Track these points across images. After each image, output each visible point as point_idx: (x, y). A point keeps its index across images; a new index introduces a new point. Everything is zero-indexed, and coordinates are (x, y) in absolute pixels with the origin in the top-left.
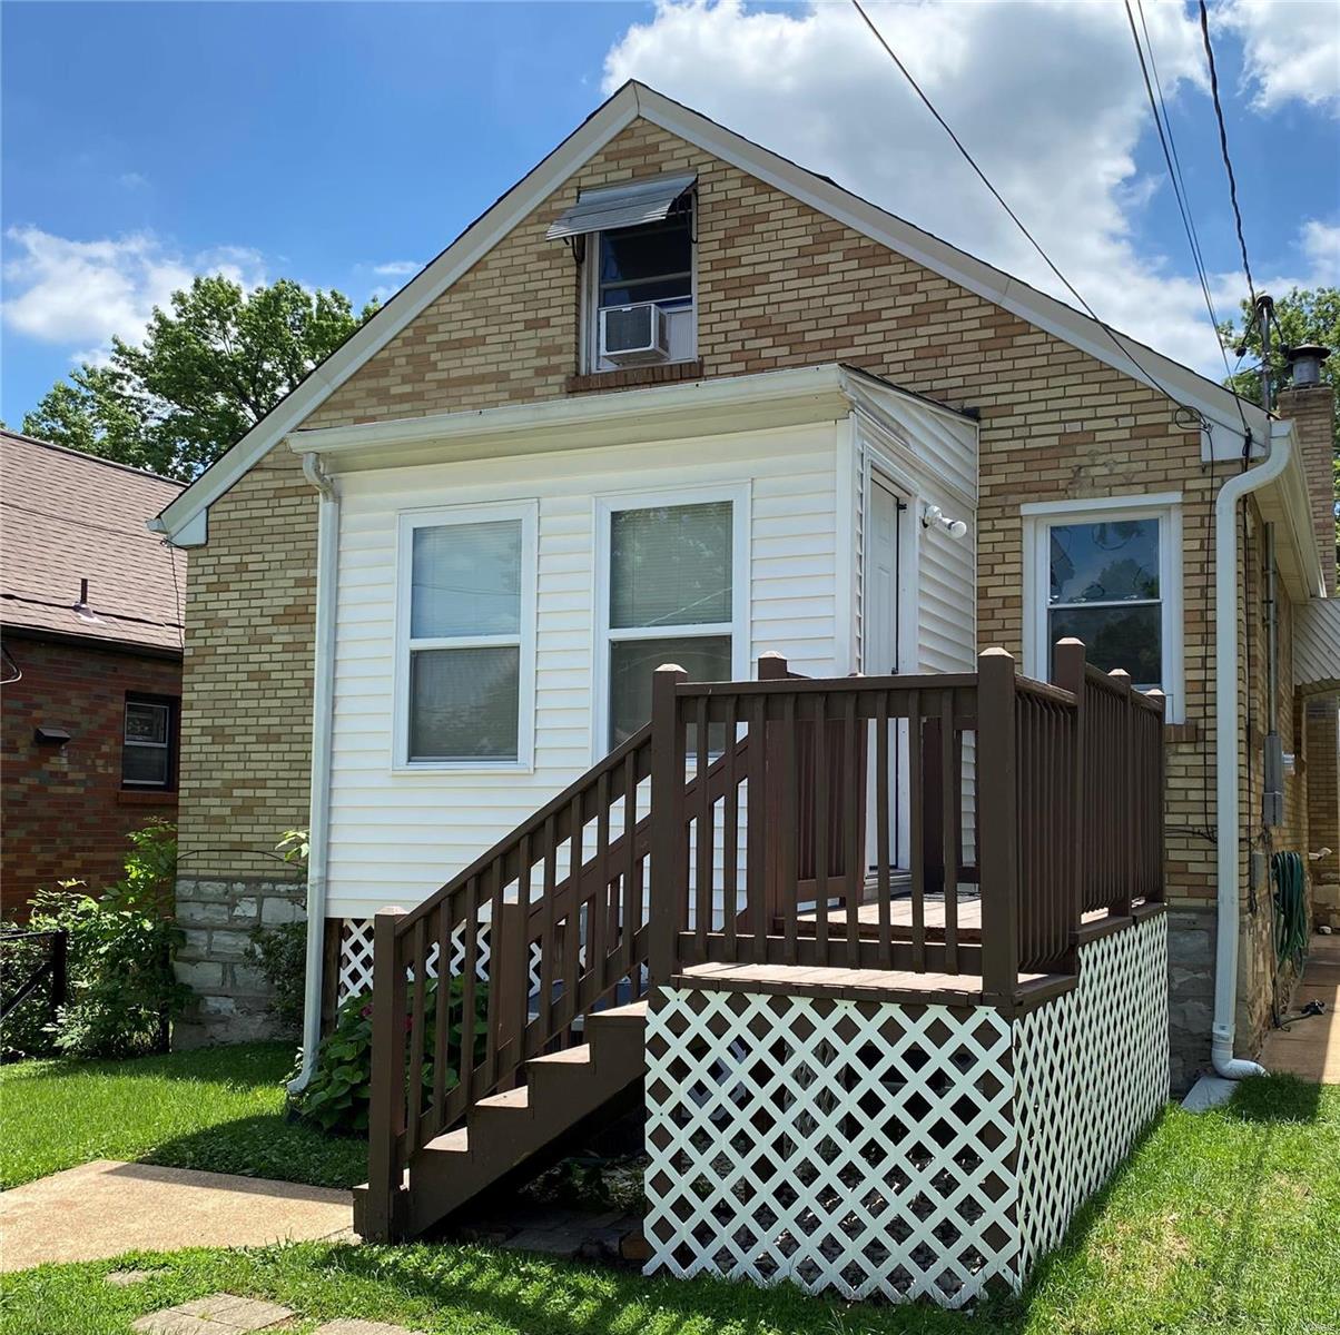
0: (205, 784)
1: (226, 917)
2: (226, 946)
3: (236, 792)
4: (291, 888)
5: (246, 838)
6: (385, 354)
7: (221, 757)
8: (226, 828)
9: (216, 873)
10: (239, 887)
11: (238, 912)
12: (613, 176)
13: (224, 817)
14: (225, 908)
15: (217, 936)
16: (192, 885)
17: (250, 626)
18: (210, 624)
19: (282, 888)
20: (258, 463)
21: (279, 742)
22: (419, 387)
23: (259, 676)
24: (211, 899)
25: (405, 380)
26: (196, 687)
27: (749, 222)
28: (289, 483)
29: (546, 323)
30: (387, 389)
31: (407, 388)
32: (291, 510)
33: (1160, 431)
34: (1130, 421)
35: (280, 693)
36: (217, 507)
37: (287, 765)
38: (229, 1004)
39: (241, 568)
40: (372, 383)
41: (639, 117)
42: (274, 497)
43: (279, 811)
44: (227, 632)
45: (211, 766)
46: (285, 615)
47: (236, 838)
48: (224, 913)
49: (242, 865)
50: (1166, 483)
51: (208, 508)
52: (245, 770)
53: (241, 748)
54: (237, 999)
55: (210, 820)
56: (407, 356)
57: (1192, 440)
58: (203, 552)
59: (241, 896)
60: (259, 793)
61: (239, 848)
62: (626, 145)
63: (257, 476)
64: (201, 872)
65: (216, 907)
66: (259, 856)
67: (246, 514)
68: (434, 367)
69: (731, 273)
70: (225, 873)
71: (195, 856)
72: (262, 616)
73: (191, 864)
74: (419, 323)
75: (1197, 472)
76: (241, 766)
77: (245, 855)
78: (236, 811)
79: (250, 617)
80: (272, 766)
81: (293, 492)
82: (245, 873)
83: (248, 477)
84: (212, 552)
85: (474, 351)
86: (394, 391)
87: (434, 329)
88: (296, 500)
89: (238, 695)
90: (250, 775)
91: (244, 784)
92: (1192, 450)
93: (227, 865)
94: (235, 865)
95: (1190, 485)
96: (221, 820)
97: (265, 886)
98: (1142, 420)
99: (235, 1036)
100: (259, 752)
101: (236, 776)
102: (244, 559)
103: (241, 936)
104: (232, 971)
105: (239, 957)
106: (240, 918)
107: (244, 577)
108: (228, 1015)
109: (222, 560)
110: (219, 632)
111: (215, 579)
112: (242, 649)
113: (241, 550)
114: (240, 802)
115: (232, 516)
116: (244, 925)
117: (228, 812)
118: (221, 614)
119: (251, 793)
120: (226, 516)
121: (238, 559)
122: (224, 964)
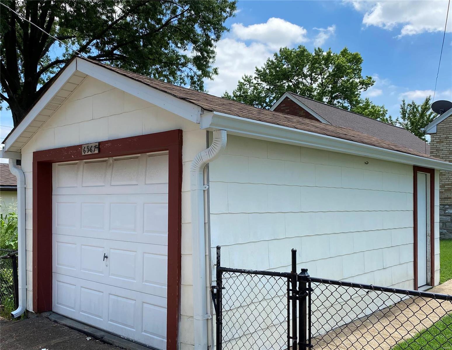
2: (443, 219)
3: (446, 186)
5: (449, 196)
8: (443, 194)
10: (447, 206)
11: (447, 212)
14: (443, 211)
17: (449, 150)
18: (437, 150)
36: (439, 125)
38: (445, 231)
39: (447, 138)
44: (442, 152)
47: (447, 196)
48: (443, 212)
49: (448, 202)
51: (437, 125)
52: (448, 181)
53: (447, 177)
54: (447, 230)
58: (436, 135)
59: (448, 208)
61: (446, 198)
65: (441, 211)
67: (449, 126)
70: (442, 204)
77: (448, 200)
78: (446, 190)
79: (449, 149)
82: (448, 204)
83: (449, 117)
84: (438, 134)
91: (448, 185)
93: (443, 202)
94: (445, 202)
99: (447, 237)
101: (446, 183)
102: (448, 136)
103: (448, 217)
104: (445, 224)
105: (448, 221)
106: (448, 213)
107: (448, 140)
108: (445, 233)
109: (441, 136)
110: (440, 152)
111: (439, 140)
112: (447, 156)
113: (447, 134)
114: (447, 188)
115: (444, 126)
116: (449, 214)
117: (444, 190)
118: (441, 148)
119: (450, 186)
120: (442, 126)
121: (446, 136)
122: (443, 223)
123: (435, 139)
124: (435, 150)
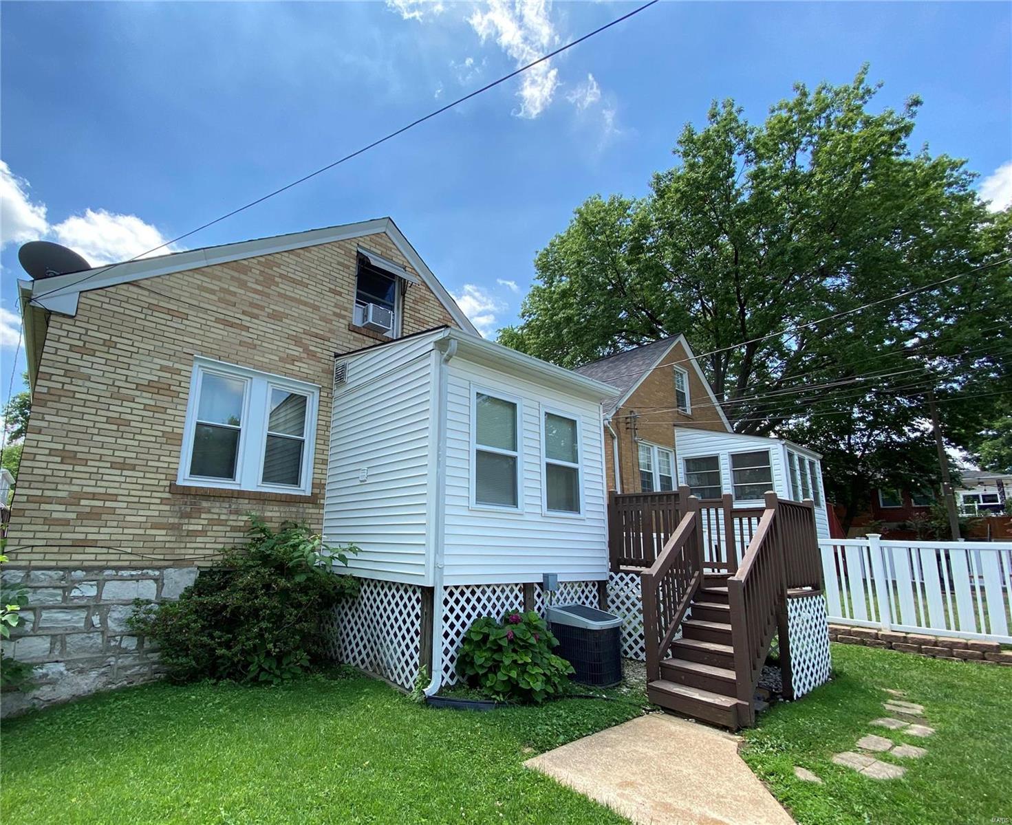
0: (47, 493)
1: (59, 598)
2: (56, 621)
3: (83, 502)
4: (134, 573)
5: (90, 537)
6: (245, 262)
7: (70, 474)
8: (71, 528)
9: (53, 564)
10: (79, 574)
11: (75, 593)
13: (68, 520)
14: (60, 592)
15: (45, 615)
16: (21, 574)
17: (113, 385)
18: (69, 374)
19: (125, 573)
20: (136, 281)
21: (134, 470)
22: (266, 290)
23: (120, 422)
24: (45, 584)
25: (257, 282)
26: (47, 417)
27: (423, 299)
28: (162, 304)
29: (340, 294)
30: (246, 282)
31: (259, 288)
32: (163, 322)
35: (137, 437)
36: (89, 295)
37: (140, 487)
38: (61, 667)
39: (109, 344)
40: (236, 274)
41: (385, 233)
42: (148, 308)
43: (128, 518)
44: (88, 384)
45: (57, 480)
46: (148, 386)
47: (82, 536)
48: (57, 595)
49: (87, 557)
51: (81, 292)
52: (96, 486)
53: (95, 470)
54: (67, 662)
55: (49, 522)
56: (261, 271)
58: (70, 321)
59: (80, 581)
60: (108, 504)
61: (83, 544)
62: (378, 239)
63: (132, 288)
64: (34, 563)
65: (51, 591)
66: (105, 550)
67: (122, 310)
68: (277, 285)
70: (61, 564)
71: (29, 550)
72: (126, 381)
73: (20, 557)
74: (270, 257)
76: (93, 483)
77: (88, 550)
78: (81, 516)
79: (114, 380)
80: (124, 486)
81: (166, 311)
82: (86, 564)
83: (125, 287)
84: (78, 323)
85: (301, 288)
86: (249, 284)
87: (279, 266)
88: (169, 318)
89: (96, 431)
90: (102, 490)
91: (94, 496)
93: (67, 557)
94: (75, 557)
96: (66, 522)
97: (107, 572)
99: (64, 693)
100: (115, 475)
101: (86, 489)
102: (114, 339)
103: (77, 612)
104: (64, 644)
105: (74, 628)
106: (78, 598)
107: (112, 350)
108: (57, 676)
109: (90, 333)
110: (80, 382)
111: (81, 344)
112: (102, 400)
113: (111, 332)
114: (88, 510)
115: (105, 306)
116: (83, 602)
117: (74, 516)
118: (82, 370)
119: (100, 503)
120: (99, 304)
121: (107, 337)
122: (53, 636)
123: (65, 333)
124: (62, 372)
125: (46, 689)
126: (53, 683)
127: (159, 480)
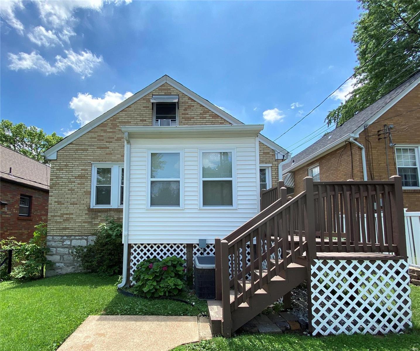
0: (55, 214)
1: (61, 245)
2: (61, 251)
3: (64, 216)
4: (80, 237)
5: (67, 226)
6: (106, 122)
7: (60, 208)
8: (62, 224)
9: (58, 234)
10: (65, 237)
11: (65, 243)
12: (160, 93)
13: (61, 222)
14: (61, 242)
15: (58, 249)
16: (51, 237)
19: (77, 237)
20: (71, 142)
21: (77, 205)
22: (114, 130)
23: (72, 190)
24: (57, 240)
25: (111, 128)
26: (53, 192)
27: (190, 107)
28: (80, 148)
29: (145, 120)
30: (106, 130)
31: (111, 130)
32: (80, 154)
33: (268, 153)
34: (263, 151)
35: (77, 194)
36: (60, 151)
37: (79, 210)
38: (63, 264)
39: (66, 166)
40: (103, 128)
41: (166, 83)
42: (76, 150)
43: (76, 220)
44: (62, 180)
45: (57, 210)
46: (78, 176)
47: (65, 226)
48: (60, 244)
49: (66, 232)
50: (269, 162)
51: (57, 151)
52: (67, 211)
53: (66, 206)
54: (64, 263)
55: (56, 222)
56: (111, 123)
57: (274, 155)
58: (56, 161)
59: (66, 240)
60: (71, 216)
61: (65, 229)
62: (163, 88)
63: (71, 145)
64: (54, 234)
65: (59, 242)
66: (71, 230)
67: (68, 154)
68: (118, 126)
69: (186, 116)
70: (60, 234)
71: (53, 231)
72: (72, 176)
73: (51, 232)
74: (114, 117)
75: (275, 161)
76: (66, 210)
77: (67, 230)
78: (64, 220)
79: (69, 177)
80: (75, 210)
81: (81, 150)
82: (67, 234)
83: (69, 145)
84: (58, 161)
85: (128, 124)
86: (108, 130)
87: (118, 118)
88: (82, 152)
89: (65, 194)
90: (69, 212)
91: (67, 214)
92: (273, 157)
93: (62, 233)
94: (64, 232)
95: (273, 163)
96: (60, 222)
97: (73, 237)
98: (265, 151)
99: (64, 272)
100: (71, 207)
101: (65, 212)
102: (68, 163)
103: (66, 249)
104: (63, 257)
105: (65, 253)
106: (65, 244)
107: (67, 167)
108: (62, 267)
109: (61, 163)
110: (60, 180)
111: (59, 167)
112: (66, 184)
113: (66, 161)
114: (66, 218)
115: (64, 154)
116: (66, 246)
117: (62, 220)
118: (60, 176)
119: (68, 216)
120: (62, 154)
121: (66, 163)
122: (60, 255)
123: (55, 165)
124: (55, 178)
125: (60, 270)
126: (61, 268)
127: (84, 207)
